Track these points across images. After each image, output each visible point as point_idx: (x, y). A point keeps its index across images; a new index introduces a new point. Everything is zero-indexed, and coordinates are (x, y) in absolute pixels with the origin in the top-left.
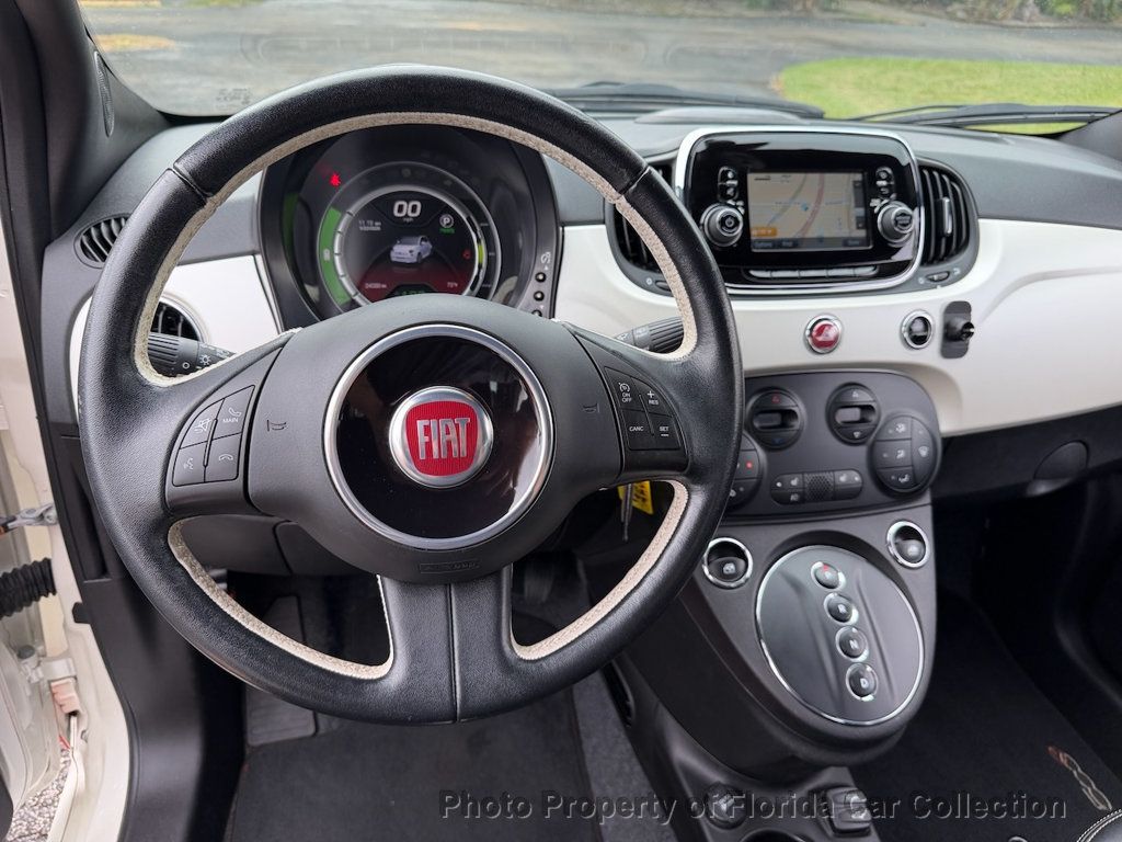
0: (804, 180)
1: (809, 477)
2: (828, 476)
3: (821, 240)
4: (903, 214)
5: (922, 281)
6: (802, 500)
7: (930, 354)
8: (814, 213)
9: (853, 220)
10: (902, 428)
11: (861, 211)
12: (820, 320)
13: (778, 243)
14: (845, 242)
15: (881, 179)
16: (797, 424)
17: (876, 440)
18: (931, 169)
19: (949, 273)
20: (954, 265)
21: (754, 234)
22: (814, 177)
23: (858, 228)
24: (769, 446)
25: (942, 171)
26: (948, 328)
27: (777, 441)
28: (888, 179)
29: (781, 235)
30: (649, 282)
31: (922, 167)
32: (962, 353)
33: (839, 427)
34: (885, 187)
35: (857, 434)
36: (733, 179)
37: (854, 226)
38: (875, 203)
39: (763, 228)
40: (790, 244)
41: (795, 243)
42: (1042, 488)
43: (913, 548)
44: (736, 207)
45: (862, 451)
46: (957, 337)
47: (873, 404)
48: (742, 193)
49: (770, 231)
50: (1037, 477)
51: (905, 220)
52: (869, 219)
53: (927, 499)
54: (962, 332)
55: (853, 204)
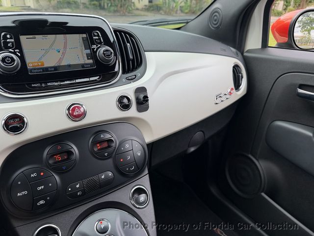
0: (56, 38)
1: (85, 181)
2: (95, 178)
3: (69, 66)
4: (107, 51)
5: (124, 80)
8: (63, 54)
9: (85, 55)
10: (127, 146)
11: (88, 51)
12: (73, 104)
13: (46, 69)
14: (83, 66)
15: (95, 36)
16: (73, 157)
17: (115, 155)
18: (120, 32)
19: (135, 75)
20: (137, 72)
21: (30, 66)
22: (60, 37)
23: (88, 59)
24: (60, 172)
25: (125, 33)
26: (137, 99)
27: (64, 168)
29: (46, 65)
31: (116, 31)
32: (146, 109)
33: (97, 153)
34: (97, 39)
35: (106, 154)
37: (86, 58)
38: (94, 46)
39: (36, 63)
40: (53, 69)
41: (56, 68)
42: (192, 149)
45: (110, 161)
46: (143, 102)
47: (112, 138)
49: (40, 64)
50: (189, 146)
51: (108, 53)
52: (93, 55)
53: (146, 172)
54: (144, 100)
55: (84, 48)
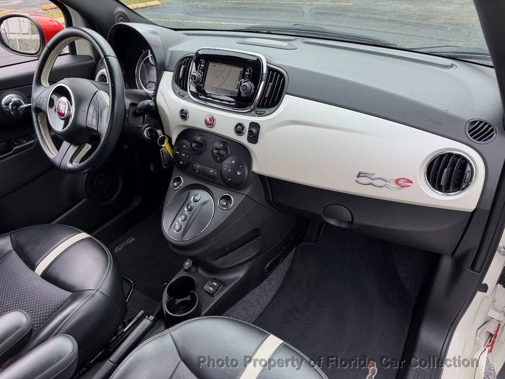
6: (199, 173)
7: (243, 139)
28: (250, 72)
30: (177, 92)
36: (203, 64)
44: (201, 73)
48: (204, 70)
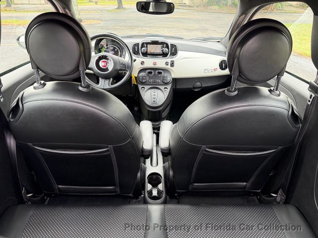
1: (153, 80)
2: (156, 80)
3: (156, 53)
4: (166, 50)
5: (169, 58)
6: (152, 83)
7: (169, 67)
8: (156, 50)
13: (151, 53)
14: (159, 53)
15: (164, 45)
18: (172, 45)
19: (173, 57)
21: (148, 52)
22: (156, 45)
25: (174, 45)
26: (171, 63)
32: (173, 67)
36: (146, 45)
37: (161, 51)
38: (163, 48)
40: (153, 53)
42: (196, 90)
43: (166, 89)
46: (172, 65)
48: (147, 47)
49: (150, 51)
53: (171, 85)
55: (160, 49)
